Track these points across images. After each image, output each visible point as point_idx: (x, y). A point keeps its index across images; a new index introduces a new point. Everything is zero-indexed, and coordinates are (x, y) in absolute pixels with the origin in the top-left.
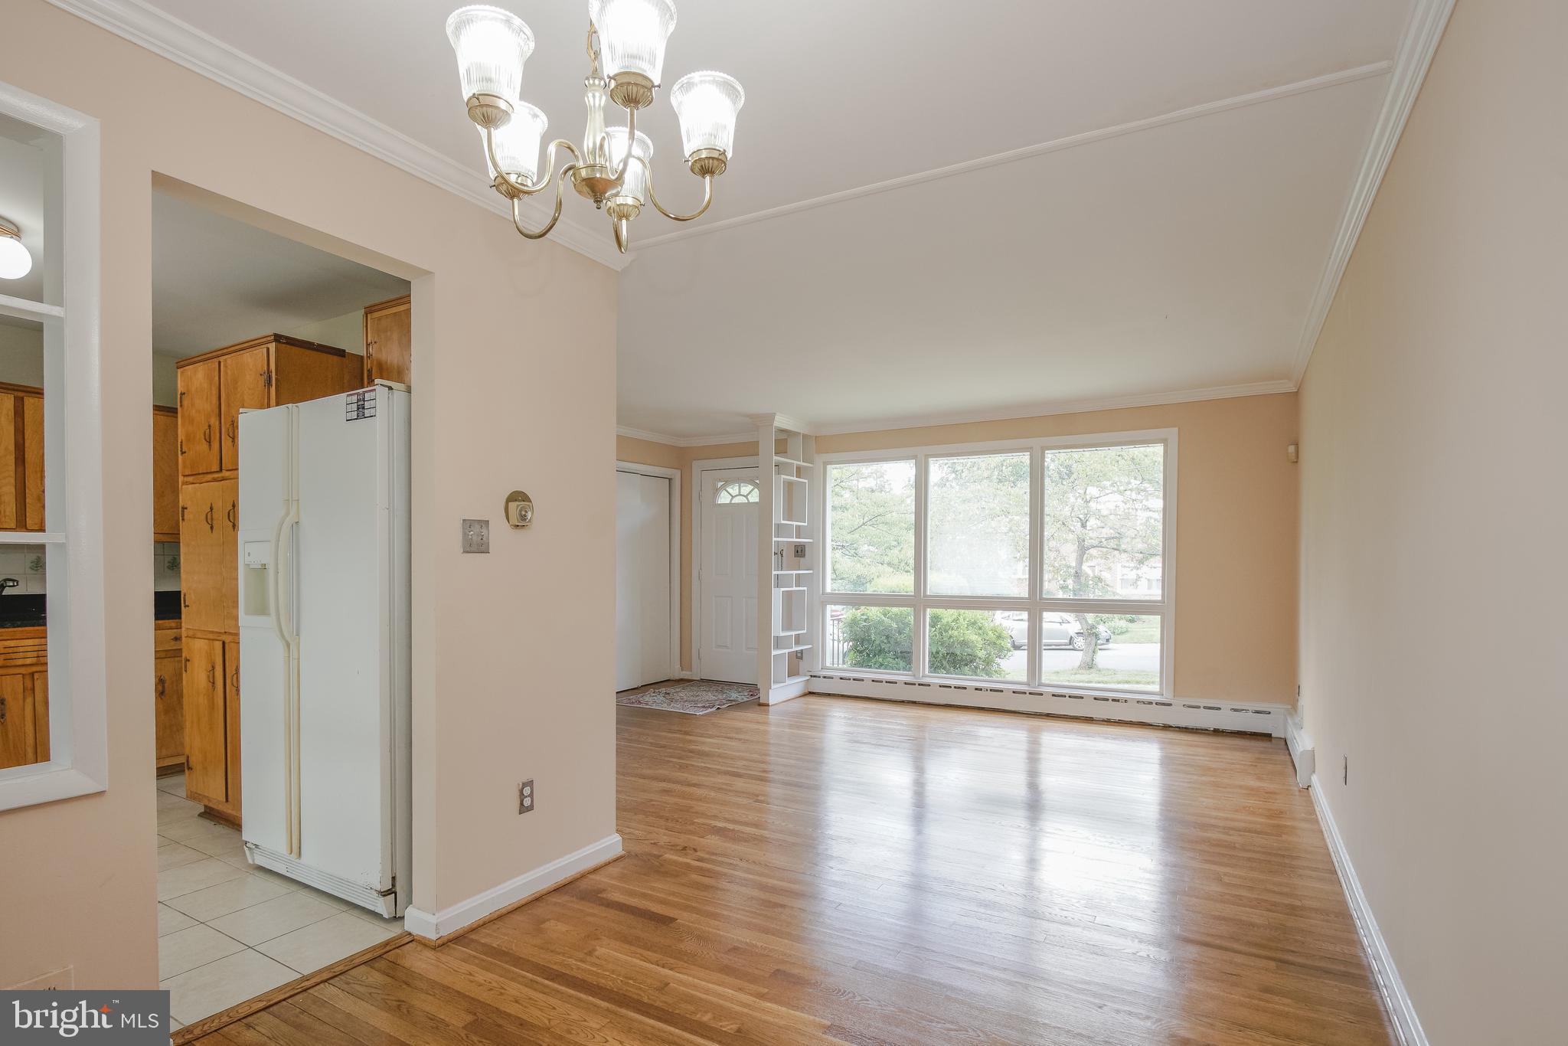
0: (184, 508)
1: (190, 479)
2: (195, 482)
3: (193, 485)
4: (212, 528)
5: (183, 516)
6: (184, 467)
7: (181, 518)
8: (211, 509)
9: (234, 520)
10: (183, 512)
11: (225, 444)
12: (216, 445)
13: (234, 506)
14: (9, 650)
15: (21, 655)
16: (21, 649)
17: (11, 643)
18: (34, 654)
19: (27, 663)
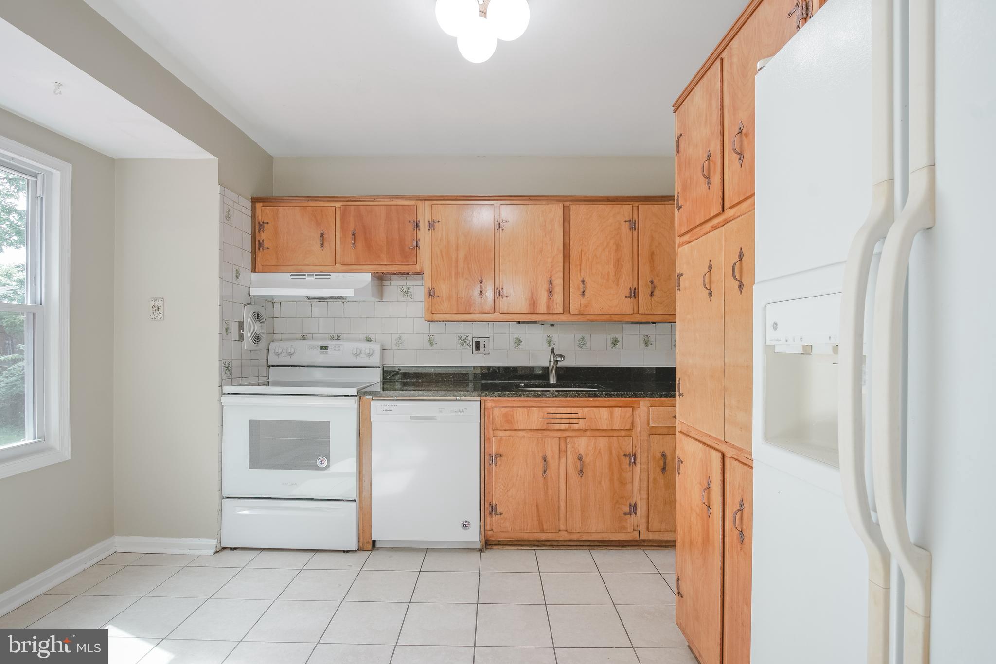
0: (680, 275)
1: (686, 238)
2: (691, 239)
3: (689, 244)
4: (710, 294)
5: (679, 286)
6: (680, 225)
7: (677, 288)
8: (710, 268)
9: (741, 276)
10: (679, 279)
11: (729, 168)
12: (716, 179)
13: (741, 256)
14: (551, 416)
15: (558, 421)
16: (558, 416)
17: (552, 410)
18: (567, 421)
19: (562, 428)
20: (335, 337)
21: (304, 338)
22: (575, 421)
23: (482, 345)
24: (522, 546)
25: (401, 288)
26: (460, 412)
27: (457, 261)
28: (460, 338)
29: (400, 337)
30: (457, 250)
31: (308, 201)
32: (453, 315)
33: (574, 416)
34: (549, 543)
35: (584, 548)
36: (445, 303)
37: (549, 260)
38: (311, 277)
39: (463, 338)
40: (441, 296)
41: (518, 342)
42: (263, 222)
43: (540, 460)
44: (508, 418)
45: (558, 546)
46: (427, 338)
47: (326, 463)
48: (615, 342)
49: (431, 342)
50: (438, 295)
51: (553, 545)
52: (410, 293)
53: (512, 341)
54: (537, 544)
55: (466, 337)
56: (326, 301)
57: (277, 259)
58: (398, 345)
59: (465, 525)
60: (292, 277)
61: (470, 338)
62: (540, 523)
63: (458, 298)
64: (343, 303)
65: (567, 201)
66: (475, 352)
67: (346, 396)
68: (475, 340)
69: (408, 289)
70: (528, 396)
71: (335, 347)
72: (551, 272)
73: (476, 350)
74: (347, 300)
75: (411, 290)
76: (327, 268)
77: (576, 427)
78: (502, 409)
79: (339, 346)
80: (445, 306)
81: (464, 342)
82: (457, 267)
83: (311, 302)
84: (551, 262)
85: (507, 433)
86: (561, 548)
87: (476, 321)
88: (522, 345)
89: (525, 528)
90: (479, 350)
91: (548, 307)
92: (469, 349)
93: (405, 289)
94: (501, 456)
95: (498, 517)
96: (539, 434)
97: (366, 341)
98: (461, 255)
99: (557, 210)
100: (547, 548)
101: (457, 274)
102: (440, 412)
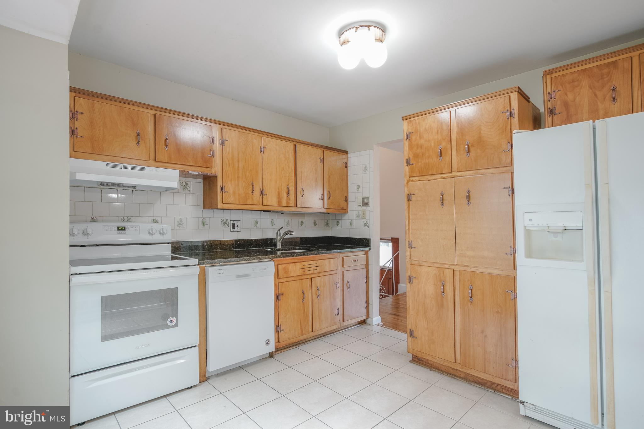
0: (411, 195)
1: (417, 179)
2: (421, 180)
4: (443, 205)
5: (410, 199)
6: (412, 172)
8: (442, 194)
12: (447, 158)
14: (305, 267)
15: (308, 269)
16: (309, 266)
17: (306, 263)
18: (312, 269)
19: (310, 273)
20: (126, 219)
21: (94, 220)
22: (315, 268)
23: (236, 226)
24: (290, 347)
25: (181, 183)
26: (264, 269)
27: (238, 169)
28: (222, 221)
29: (181, 220)
30: (238, 161)
31: (125, 103)
32: (236, 205)
33: (315, 265)
34: (301, 342)
35: (317, 339)
36: (231, 197)
37: (287, 175)
38: (128, 168)
39: (225, 221)
40: (229, 192)
41: (256, 223)
42: (77, 112)
43: (301, 292)
44: (286, 271)
45: (305, 342)
46: (200, 220)
47: (175, 321)
48: (302, 223)
49: (204, 224)
50: (227, 191)
51: (303, 342)
52: (188, 187)
53: (253, 223)
54: (296, 344)
55: (227, 220)
56: (116, 188)
57: (93, 148)
58: (179, 226)
59: (267, 342)
60: (108, 166)
61: (229, 221)
62: (302, 330)
63: (239, 194)
64: (133, 191)
65: (296, 143)
66: (232, 230)
67: (187, 266)
68: (232, 222)
69: (187, 184)
70: (297, 256)
71: (132, 227)
72: (288, 182)
73: (233, 229)
74: (137, 189)
75: (189, 185)
76: (142, 162)
77: (316, 271)
78: (283, 265)
79: (136, 227)
80: (232, 199)
81: (225, 223)
82: (238, 173)
83: (101, 188)
84: (288, 176)
85: (285, 280)
86: (308, 343)
87: (233, 209)
88: (258, 225)
89: (295, 335)
90: (235, 229)
91: (287, 203)
92: (229, 228)
93: (184, 184)
94: (282, 294)
95: (282, 332)
96: (300, 278)
97: (154, 222)
98: (241, 165)
99: (291, 146)
100: (301, 345)
101: (238, 178)
102: (253, 270)
